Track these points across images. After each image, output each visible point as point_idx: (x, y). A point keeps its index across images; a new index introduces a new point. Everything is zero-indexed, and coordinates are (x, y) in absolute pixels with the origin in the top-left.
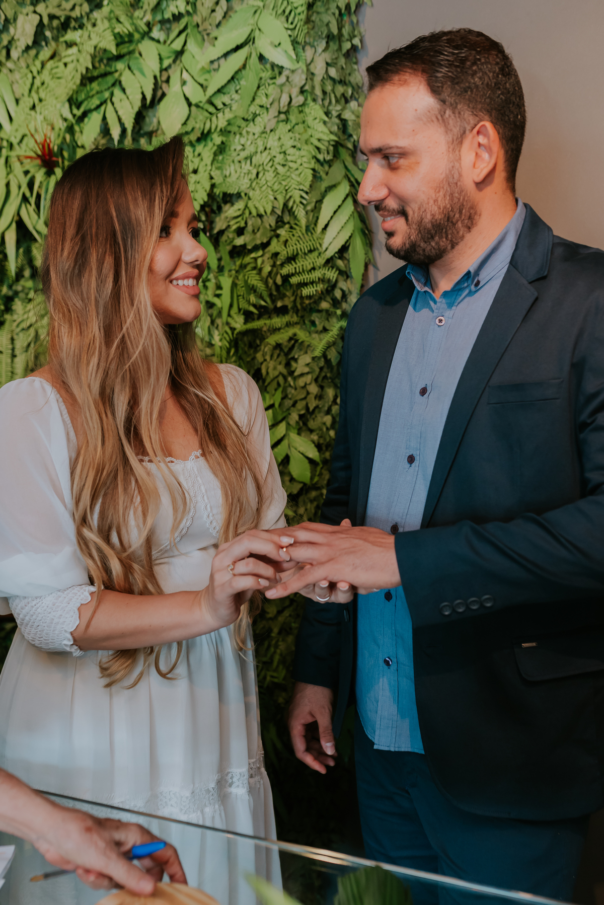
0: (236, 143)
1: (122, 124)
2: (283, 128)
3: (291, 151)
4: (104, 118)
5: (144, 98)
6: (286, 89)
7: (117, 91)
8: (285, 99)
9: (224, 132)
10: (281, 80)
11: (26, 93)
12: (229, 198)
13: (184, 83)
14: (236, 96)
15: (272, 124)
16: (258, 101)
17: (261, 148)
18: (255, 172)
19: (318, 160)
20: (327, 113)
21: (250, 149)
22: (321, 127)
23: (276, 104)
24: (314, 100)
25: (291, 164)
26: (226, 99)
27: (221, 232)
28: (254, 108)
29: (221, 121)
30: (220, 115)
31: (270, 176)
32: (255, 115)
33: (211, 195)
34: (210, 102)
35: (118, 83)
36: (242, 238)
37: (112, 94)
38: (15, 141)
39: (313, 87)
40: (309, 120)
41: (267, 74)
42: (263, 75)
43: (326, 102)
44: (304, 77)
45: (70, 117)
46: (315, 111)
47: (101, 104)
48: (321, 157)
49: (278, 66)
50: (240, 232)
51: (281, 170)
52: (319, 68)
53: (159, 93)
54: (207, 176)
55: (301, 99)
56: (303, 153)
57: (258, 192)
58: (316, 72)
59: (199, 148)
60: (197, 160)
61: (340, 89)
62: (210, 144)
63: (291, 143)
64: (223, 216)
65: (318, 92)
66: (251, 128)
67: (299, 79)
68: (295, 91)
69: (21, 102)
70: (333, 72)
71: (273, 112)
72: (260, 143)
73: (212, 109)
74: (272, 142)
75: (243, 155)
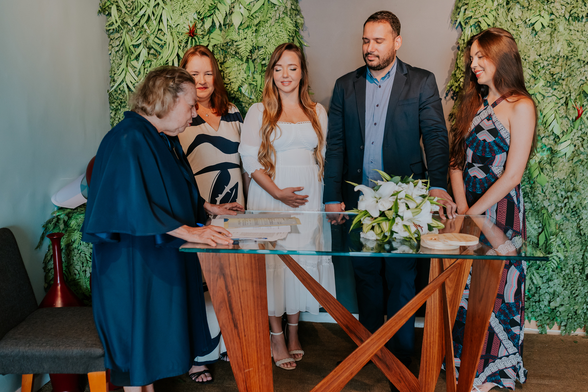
0: (261, 29)
1: (220, 22)
2: (277, 25)
3: (280, 32)
4: (213, 19)
5: (226, 13)
6: (278, 12)
7: (216, 11)
8: (278, 15)
9: (257, 25)
10: (276, 8)
11: (178, 9)
12: (259, 48)
13: (240, 8)
14: (260, 14)
15: (273, 23)
16: (268, 16)
17: (270, 31)
18: (268, 39)
19: (290, 36)
20: (292, 20)
21: (266, 31)
22: (290, 25)
23: (274, 17)
24: (287, 16)
25: (280, 37)
26: (257, 14)
27: (255, 59)
28: (267, 18)
29: (256, 22)
30: (255, 20)
31: (273, 41)
32: (267, 20)
33: (253, 46)
34: (252, 16)
35: (216, 7)
36: (264, 61)
37: (215, 11)
38: (174, 27)
39: (287, 11)
40: (286, 22)
41: (270, 7)
42: (269, 7)
43: (291, 17)
44: (284, 8)
45: (197, 19)
46: (287, 19)
47: (211, 15)
48: (291, 35)
49: (273, 3)
50: (264, 59)
51: (276, 38)
52: (289, 6)
53: (231, 11)
54: (250, 40)
55: (283, 16)
56: (284, 33)
57: (269, 46)
58: (288, 7)
59: (246, 31)
60: (246, 35)
61: (295, 12)
62: (251, 30)
63: (280, 30)
64: (255, 54)
65: (289, 13)
66: (266, 24)
67: (282, 9)
68: (281, 13)
69: (175, 12)
70: (293, 7)
71: (273, 19)
72: (269, 30)
73: (252, 18)
74: (273, 29)
75: (263, 33)
